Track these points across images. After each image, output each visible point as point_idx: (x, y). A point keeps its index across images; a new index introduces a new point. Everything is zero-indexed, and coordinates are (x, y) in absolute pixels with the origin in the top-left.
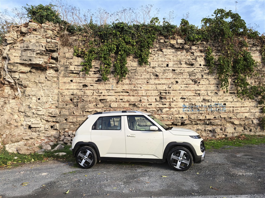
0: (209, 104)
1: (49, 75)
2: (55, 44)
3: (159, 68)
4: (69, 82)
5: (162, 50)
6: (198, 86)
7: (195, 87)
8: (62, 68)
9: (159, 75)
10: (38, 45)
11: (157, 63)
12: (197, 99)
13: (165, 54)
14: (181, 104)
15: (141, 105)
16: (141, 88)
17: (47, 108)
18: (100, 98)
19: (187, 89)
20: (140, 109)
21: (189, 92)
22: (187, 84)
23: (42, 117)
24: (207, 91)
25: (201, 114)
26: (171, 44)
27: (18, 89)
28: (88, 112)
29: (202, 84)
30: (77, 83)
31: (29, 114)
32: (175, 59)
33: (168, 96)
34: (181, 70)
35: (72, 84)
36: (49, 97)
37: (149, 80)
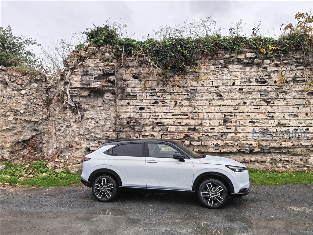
0: (286, 128)
1: (107, 98)
2: (111, 67)
3: (223, 87)
4: (126, 104)
5: (227, 66)
6: (272, 107)
7: (269, 109)
8: (119, 90)
9: (223, 95)
10: (96, 69)
11: (221, 81)
12: (270, 123)
13: (231, 70)
14: (250, 129)
15: (202, 129)
16: (202, 110)
17: (105, 132)
18: (156, 122)
19: (258, 111)
20: (201, 133)
21: (259, 114)
22: (257, 105)
23: (100, 140)
24: (284, 114)
25: (275, 140)
26: (238, 59)
27: (79, 112)
28: (145, 135)
29: (276, 105)
30: (133, 106)
31: (88, 137)
32: (243, 76)
33: (233, 120)
34: (251, 88)
35: (129, 107)
36: (107, 121)
37: (211, 101)
